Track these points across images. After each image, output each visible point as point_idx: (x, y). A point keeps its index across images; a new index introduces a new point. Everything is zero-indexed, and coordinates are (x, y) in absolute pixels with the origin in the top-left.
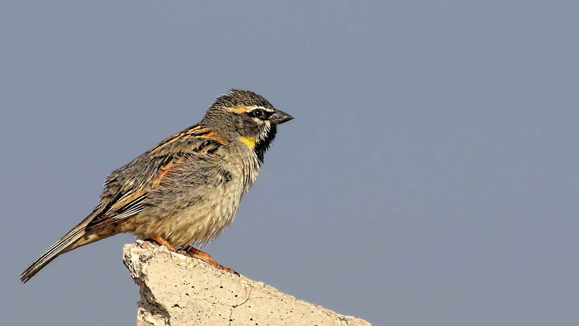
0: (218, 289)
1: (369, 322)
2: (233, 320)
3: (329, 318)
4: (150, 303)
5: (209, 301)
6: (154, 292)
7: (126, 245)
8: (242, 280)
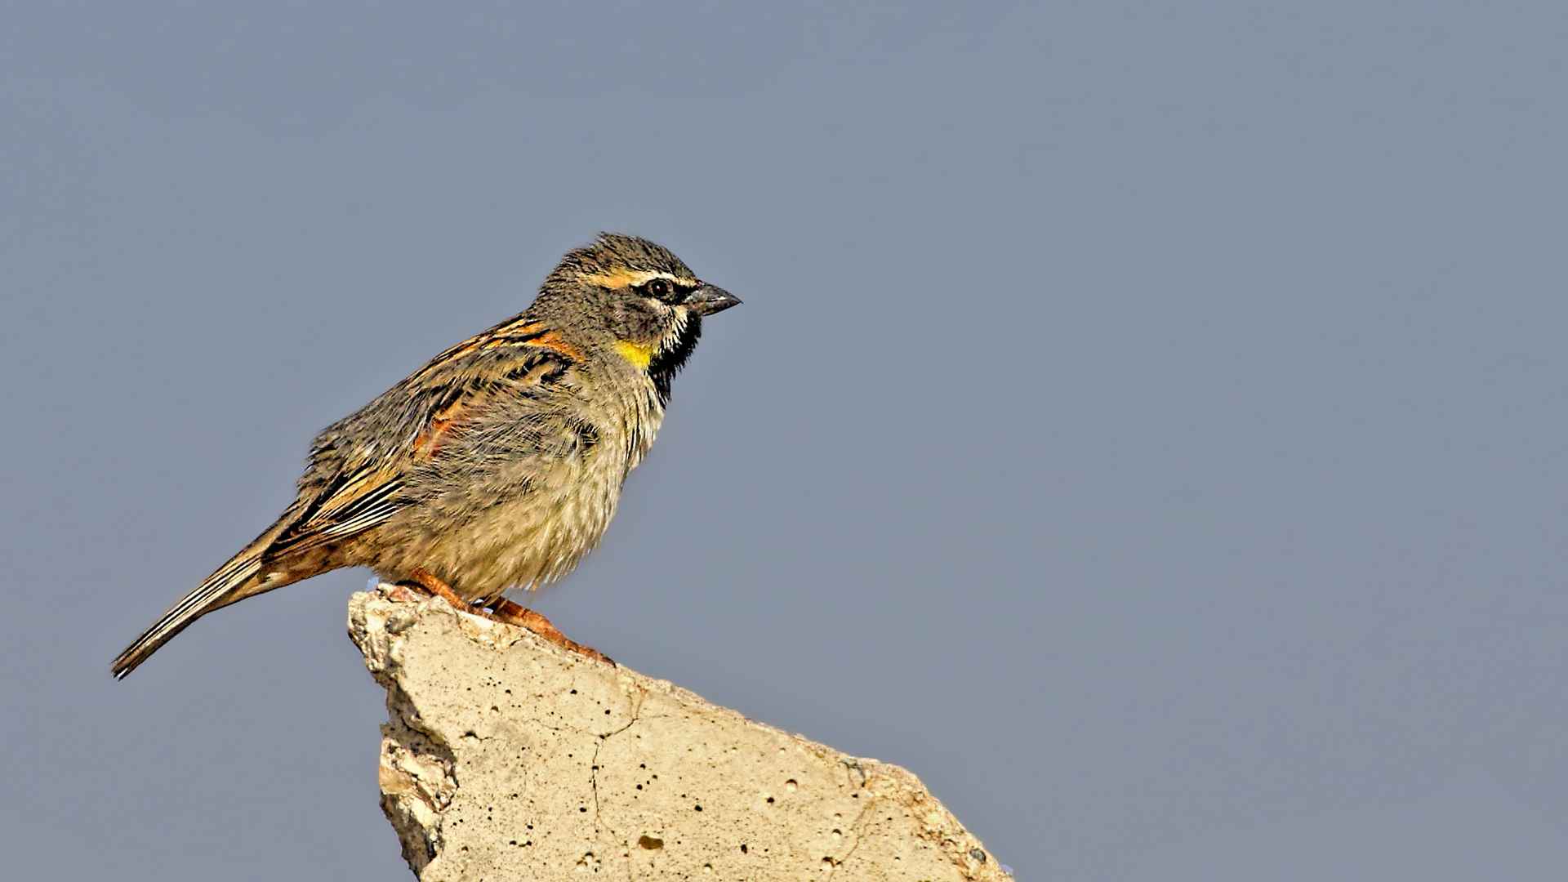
0: (567, 696)
1: (912, 771)
2: (600, 768)
3: (820, 763)
4: (409, 729)
5: (545, 724)
6: (420, 704)
7: (355, 596)
8: (622, 675)
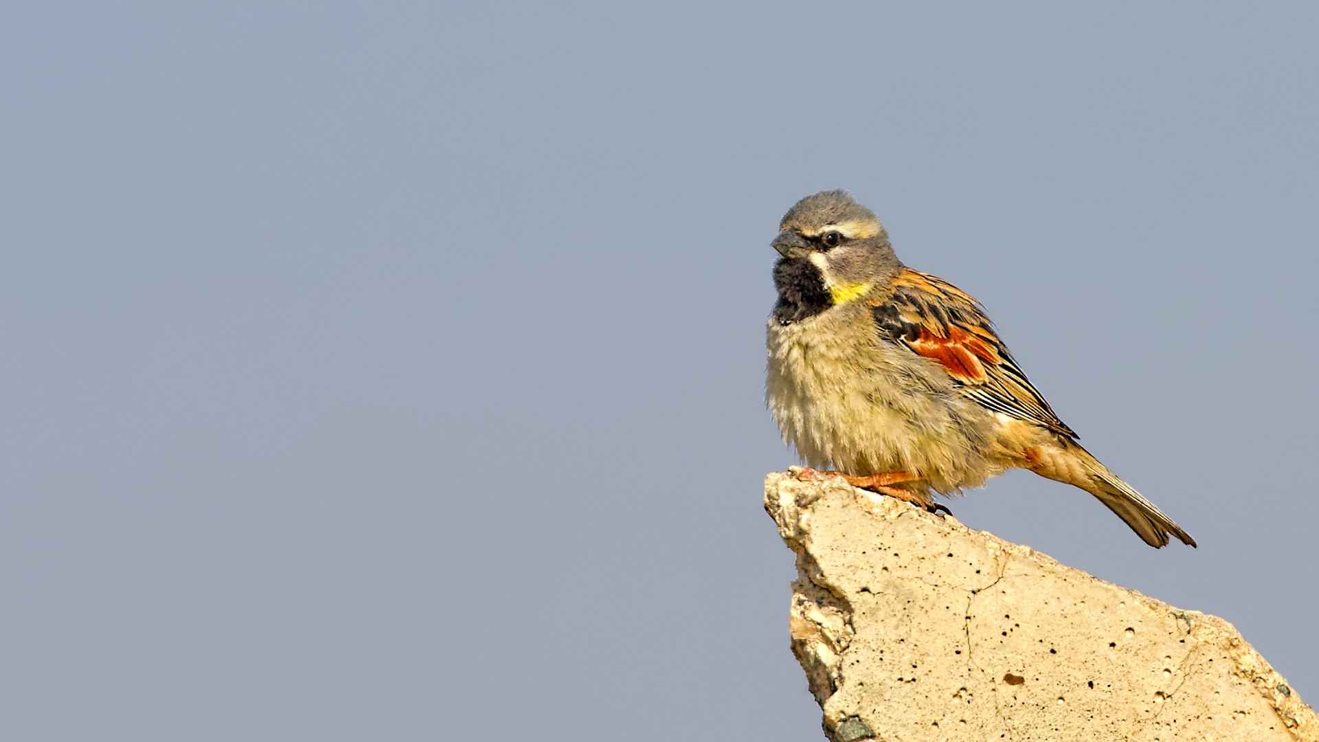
0: (944, 558)
1: (1229, 622)
2: (972, 618)
3: (1153, 613)
4: (815, 585)
5: (926, 581)
6: (822, 564)
7: (769, 476)
8: (990, 541)
